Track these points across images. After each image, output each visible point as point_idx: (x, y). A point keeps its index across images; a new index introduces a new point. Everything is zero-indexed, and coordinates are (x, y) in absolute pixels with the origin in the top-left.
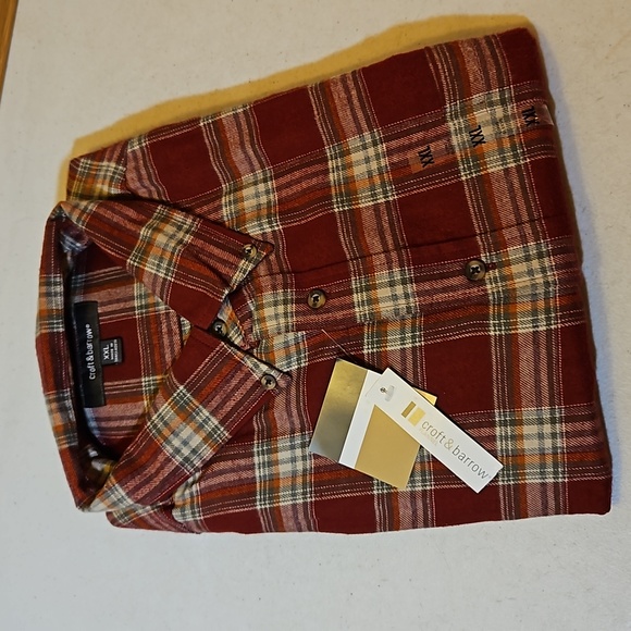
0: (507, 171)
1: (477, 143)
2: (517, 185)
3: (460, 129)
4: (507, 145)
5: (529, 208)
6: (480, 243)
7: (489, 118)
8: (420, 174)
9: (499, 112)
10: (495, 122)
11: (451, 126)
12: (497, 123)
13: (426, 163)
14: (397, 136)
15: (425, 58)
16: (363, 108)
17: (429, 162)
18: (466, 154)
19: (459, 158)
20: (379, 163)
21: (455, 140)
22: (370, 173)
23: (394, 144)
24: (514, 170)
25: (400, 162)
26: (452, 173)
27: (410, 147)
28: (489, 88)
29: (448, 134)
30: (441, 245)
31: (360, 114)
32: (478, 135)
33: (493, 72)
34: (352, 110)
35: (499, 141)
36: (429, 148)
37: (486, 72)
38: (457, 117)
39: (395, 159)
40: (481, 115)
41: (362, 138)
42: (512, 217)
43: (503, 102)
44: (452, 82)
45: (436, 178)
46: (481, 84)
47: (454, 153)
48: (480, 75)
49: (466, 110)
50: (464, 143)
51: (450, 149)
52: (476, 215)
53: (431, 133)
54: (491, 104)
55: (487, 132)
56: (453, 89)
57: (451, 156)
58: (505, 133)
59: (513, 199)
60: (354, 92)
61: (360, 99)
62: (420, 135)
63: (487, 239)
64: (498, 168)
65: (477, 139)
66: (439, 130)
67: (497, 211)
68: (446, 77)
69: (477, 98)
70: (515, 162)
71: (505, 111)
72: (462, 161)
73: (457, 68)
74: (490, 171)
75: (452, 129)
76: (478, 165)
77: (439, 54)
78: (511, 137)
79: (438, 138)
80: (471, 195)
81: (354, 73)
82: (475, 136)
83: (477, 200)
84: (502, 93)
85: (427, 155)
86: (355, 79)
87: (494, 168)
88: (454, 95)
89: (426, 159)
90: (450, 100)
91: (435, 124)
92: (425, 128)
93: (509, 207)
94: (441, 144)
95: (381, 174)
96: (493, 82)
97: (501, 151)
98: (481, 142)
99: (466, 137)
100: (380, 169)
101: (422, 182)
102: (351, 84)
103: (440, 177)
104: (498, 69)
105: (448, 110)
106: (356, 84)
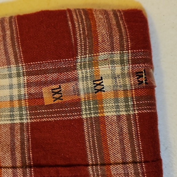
0: (119, 117)
1: (98, 90)
2: (125, 130)
3: (87, 77)
4: (121, 97)
5: (133, 151)
6: (91, 173)
7: (109, 72)
8: (50, 106)
9: (118, 69)
10: (114, 77)
11: (80, 73)
12: (115, 78)
13: (57, 99)
14: (36, 73)
15: (66, 17)
16: (13, 45)
17: (59, 98)
18: (89, 98)
19: (83, 100)
20: (20, 91)
21: (81, 85)
22: (11, 97)
23: (33, 78)
24: (125, 118)
25: (36, 94)
26: (76, 111)
27: (46, 84)
28: (113, 49)
29: (76, 79)
30: (59, 168)
31: (10, 50)
32: (99, 84)
33: (116, 38)
34: (5, 45)
35: (116, 92)
36: (60, 87)
37: (111, 37)
38: (85, 67)
39: (33, 91)
40: (104, 70)
41: (9, 68)
42: (119, 155)
43: (122, 62)
44: (85, 39)
45: (63, 112)
46: (107, 46)
47: (79, 95)
48: (106, 38)
49: (93, 64)
50: (88, 88)
51: (77, 91)
52: (90, 149)
53: (63, 76)
54: (113, 62)
55: (107, 83)
56: (85, 45)
57: (76, 97)
58: (121, 86)
59: (122, 141)
60: (8, 32)
61: (12, 39)
62: (55, 76)
63: (97, 170)
64: (112, 114)
65: (99, 87)
66: (70, 75)
67: (107, 148)
68: (80, 34)
69: (102, 56)
70: (126, 111)
71: (123, 69)
72: (85, 103)
73: (89, 29)
74: (106, 114)
75: (80, 76)
76: (97, 108)
77: (77, 16)
78: (125, 91)
79: (68, 80)
80: (88, 131)
81: (11, 18)
82: (98, 85)
83: (93, 137)
84: (122, 55)
85: (58, 93)
86: (10, 23)
87: (109, 112)
88: (85, 49)
89: (57, 96)
90: (81, 52)
91: (67, 70)
92: (59, 71)
93: (118, 147)
94: (71, 86)
95: (20, 100)
96: (116, 45)
97: (116, 100)
98: (101, 90)
99: (90, 84)
100: (19, 96)
101: (52, 113)
102: (7, 25)
103: (66, 112)
104: (121, 36)
105: (79, 60)
106: (11, 26)
